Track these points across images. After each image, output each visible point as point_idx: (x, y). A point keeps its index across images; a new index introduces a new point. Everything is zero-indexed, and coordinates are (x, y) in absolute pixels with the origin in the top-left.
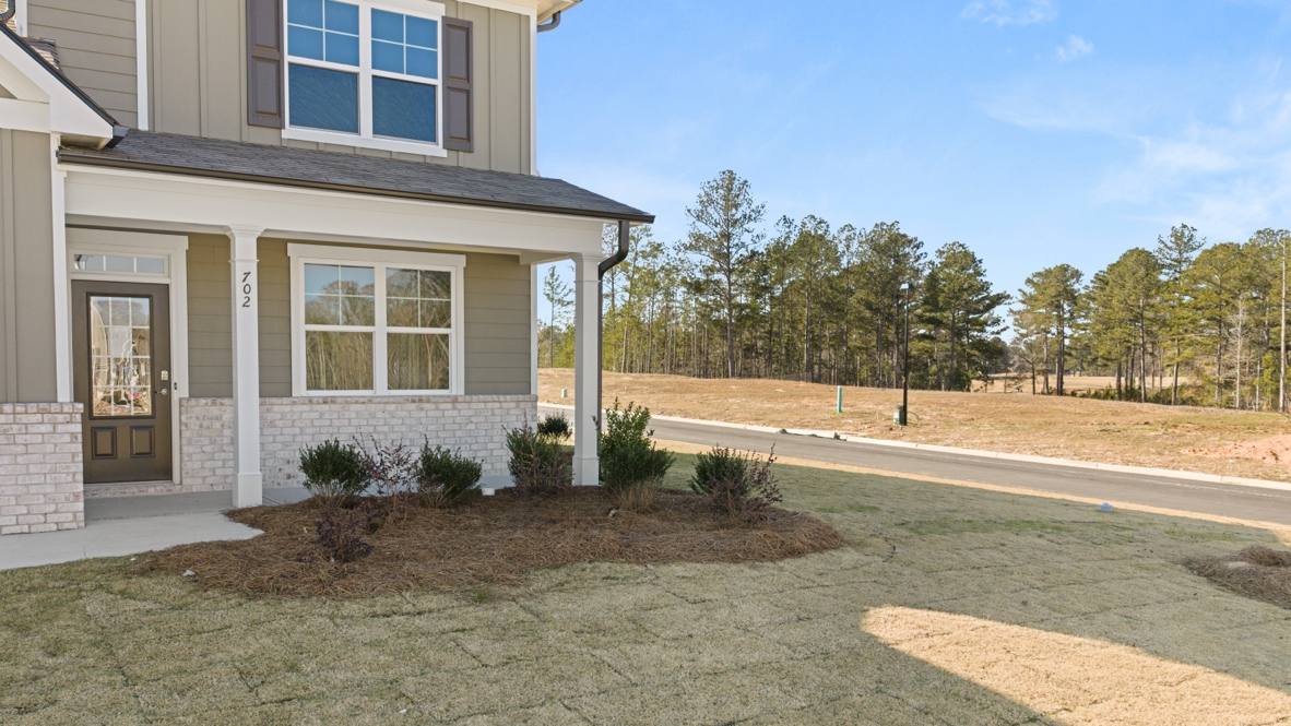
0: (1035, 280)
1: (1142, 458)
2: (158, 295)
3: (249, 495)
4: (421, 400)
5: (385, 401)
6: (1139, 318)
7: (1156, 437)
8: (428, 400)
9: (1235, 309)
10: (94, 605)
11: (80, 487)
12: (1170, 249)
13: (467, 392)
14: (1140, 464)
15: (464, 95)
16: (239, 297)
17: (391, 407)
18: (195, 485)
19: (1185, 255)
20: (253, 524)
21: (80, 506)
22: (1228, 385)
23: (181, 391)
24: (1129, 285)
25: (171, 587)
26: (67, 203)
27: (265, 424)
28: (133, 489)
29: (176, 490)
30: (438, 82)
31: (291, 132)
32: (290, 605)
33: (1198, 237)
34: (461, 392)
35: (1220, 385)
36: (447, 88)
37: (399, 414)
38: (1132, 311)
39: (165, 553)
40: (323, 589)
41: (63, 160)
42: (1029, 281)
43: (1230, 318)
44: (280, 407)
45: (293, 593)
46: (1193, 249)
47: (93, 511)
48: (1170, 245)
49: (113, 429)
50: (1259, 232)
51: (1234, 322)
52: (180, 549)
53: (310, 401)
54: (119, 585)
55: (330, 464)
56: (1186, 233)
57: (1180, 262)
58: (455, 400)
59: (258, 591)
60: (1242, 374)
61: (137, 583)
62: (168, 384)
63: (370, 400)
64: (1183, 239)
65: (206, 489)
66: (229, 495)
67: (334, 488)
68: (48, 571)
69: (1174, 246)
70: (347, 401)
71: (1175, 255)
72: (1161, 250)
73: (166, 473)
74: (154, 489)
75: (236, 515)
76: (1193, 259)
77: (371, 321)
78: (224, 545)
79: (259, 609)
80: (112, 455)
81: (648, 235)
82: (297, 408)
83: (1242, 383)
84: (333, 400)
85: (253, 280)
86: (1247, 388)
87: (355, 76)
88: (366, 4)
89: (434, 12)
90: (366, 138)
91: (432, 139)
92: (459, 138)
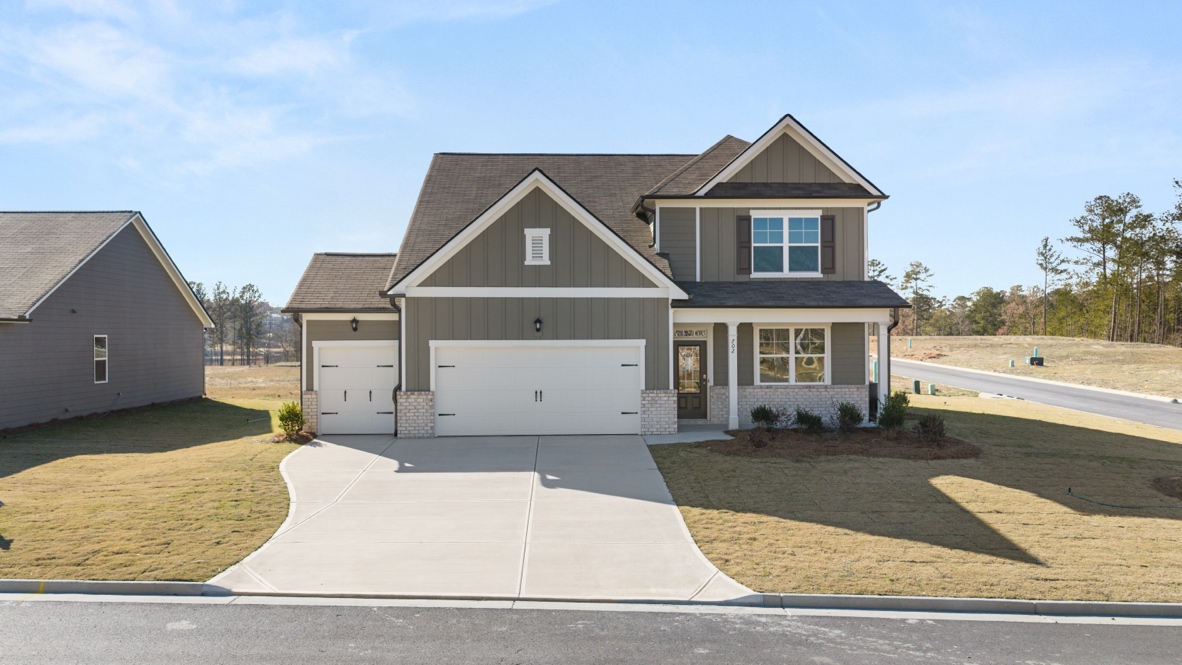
2: (703, 345)
3: (734, 424)
4: (810, 387)
5: (794, 387)
8: (813, 387)
10: (683, 454)
11: (676, 419)
13: (833, 383)
15: (830, 249)
16: (730, 349)
17: (796, 390)
18: (715, 421)
20: (732, 435)
21: (676, 426)
23: (711, 383)
25: (704, 451)
26: (674, 318)
27: (740, 398)
28: (692, 422)
29: (709, 423)
30: (819, 245)
31: (755, 275)
32: (737, 458)
34: (830, 383)
36: (822, 246)
37: (801, 393)
39: (703, 442)
40: (748, 454)
41: (673, 307)
44: (749, 390)
45: (739, 455)
47: (681, 429)
49: (686, 398)
52: (707, 441)
53: (761, 387)
54: (689, 450)
55: (762, 414)
58: (826, 387)
59: (729, 454)
61: (694, 450)
62: (706, 380)
63: (787, 387)
65: (719, 423)
66: (727, 425)
67: (763, 424)
68: (669, 445)
70: (777, 387)
73: (705, 416)
74: (700, 422)
75: (728, 432)
77: (788, 352)
78: (721, 441)
79: (728, 458)
80: (686, 408)
81: (1137, 207)
82: (756, 390)
84: (770, 387)
85: (735, 343)
87: (781, 248)
88: (786, 216)
89: (817, 214)
90: (786, 273)
91: (816, 270)
92: (829, 268)
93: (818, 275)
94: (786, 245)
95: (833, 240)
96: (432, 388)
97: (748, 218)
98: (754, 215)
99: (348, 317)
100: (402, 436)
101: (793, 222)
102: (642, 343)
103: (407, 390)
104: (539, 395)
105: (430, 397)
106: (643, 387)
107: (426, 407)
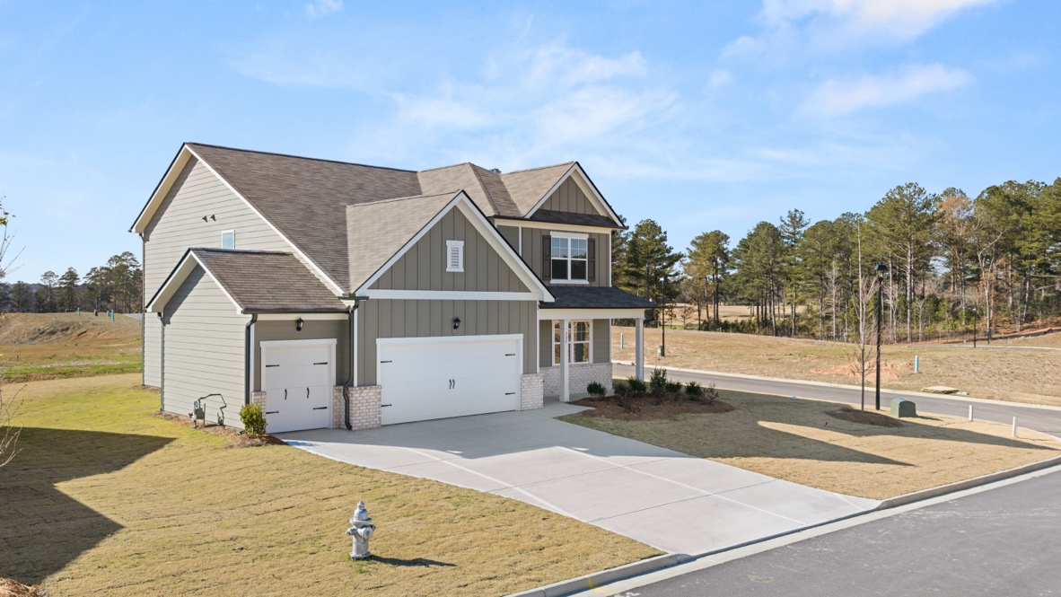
0: (698, 241)
1: (793, 375)
6: (769, 272)
7: (797, 363)
8: (585, 365)
9: (830, 268)
11: (542, 396)
12: (788, 225)
14: (793, 378)
15: (593, 263)
16: (564, 339)
17: (576, 368)
19: (797, 230)
21: (542, 401)
22: (828, 317)
24: (763, 250)
26: (540, 317)
27: (547, 375)
31: (553, 281)
33: (805, 219)
34: (592, 362)
35: (822, 318)
36: (589, 261)
37: (578, 371)
38: (765, 267)
41: (540, 308)
42: (693, 242)
43: (828, 274)
46: (803, 226)
48: (788, 223)
50: (843, 215)
51: (830, 277)
52: (584, 411)
55: (595, 388)
56: (798, 215)
57: (794, 234)
58: (591, 365)
60: (837, 311)
64: (796, 219)
67: (598, 394)
69: (790, 224)
71: (791, 230)
72: (782, 226)
75: (574, 403)
76: (803, 232)
83: (837, 317)
85: (567, 335)
86: (839, 320)
87: (567, 261)
88: (570, 237)
89: (586, 237)
90: (569, 281)
91: (584, 278)
92: (592, 278)
93: (585, 282)
94: (569, 259)
95: (594, 258)
96: (378, 383)
97: (549, 238)
98: (553, 235)
99: (293, 317)
100: (357, 428)
101: (573, 241)
102: (521, 336)
103: (358, 386)
104: (452, 383)
105: (378, 390)
106: (522, 372)
107: (376, 400)
